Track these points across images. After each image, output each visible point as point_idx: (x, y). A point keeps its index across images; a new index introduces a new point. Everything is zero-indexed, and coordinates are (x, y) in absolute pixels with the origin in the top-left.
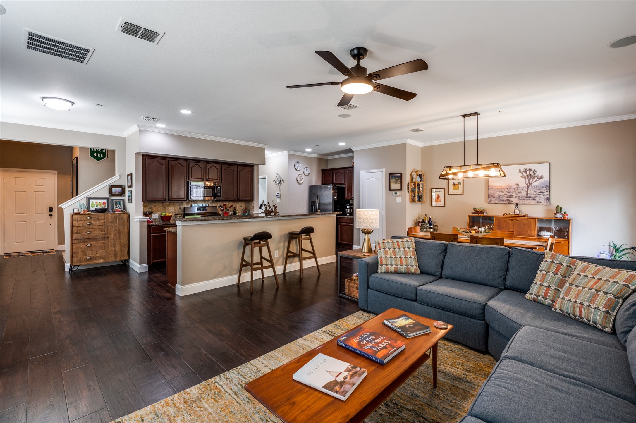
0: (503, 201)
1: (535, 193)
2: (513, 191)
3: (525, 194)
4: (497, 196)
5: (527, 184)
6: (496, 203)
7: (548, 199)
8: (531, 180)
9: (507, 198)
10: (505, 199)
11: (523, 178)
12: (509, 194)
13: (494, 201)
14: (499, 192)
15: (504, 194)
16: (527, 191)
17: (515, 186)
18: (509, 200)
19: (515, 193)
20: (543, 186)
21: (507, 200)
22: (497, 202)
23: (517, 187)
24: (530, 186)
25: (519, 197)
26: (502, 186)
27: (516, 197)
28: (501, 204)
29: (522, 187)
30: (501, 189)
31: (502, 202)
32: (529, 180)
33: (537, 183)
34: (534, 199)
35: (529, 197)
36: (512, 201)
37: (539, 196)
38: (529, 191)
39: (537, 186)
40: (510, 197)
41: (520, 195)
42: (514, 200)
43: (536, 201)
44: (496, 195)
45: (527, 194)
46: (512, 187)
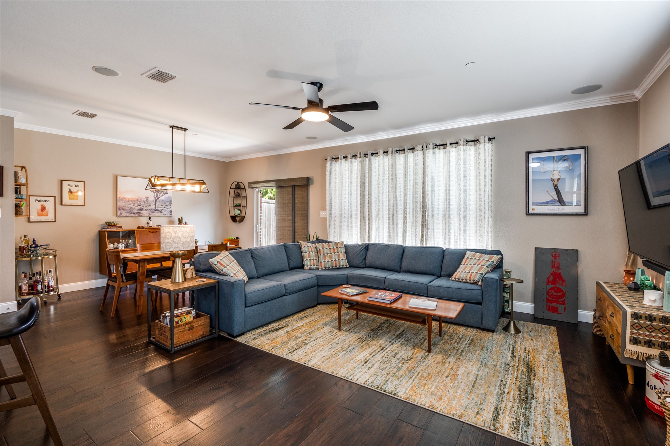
0: (134, 213)
1: (162, 206)
2: (143, 204)
3: (153, 207)
4: (128, 209)
5: (155, 198)
6: (127, 216)
7: (171, 211)
8: (159, 195)
9: (138, 211)
10: (136, 211)
11: (152, 192)
12: (139, 207)
13: (124, 214)
14: (130, 204)
15: (134, 206)
16: (156, 205)
17: (145, 200)
18: (140, 213)
19: (145, 206)
20: (168, 200)
21: (138, 213)
22: (127, 214)
23: (147, 200)
24: (158, 200)
25: (149, 210)
26: (132, 198)
27: (146, 210)
28: (132, 217)
29: (151, 200)
30: (132, 201)
31: (132, 215)
32: (157, 195)
33: (162, 198)
34: (161, 212)
35: (157, 210)
36: (142, 214)
37: (164, 209)
38: (157, 205)
39: (163, 200)
40: (141, 210)
41: (149, 208)
42: (144, 213)
43: (162, 214)
44: (126, 208)
45: (155, 207)
46: (143, 200)
